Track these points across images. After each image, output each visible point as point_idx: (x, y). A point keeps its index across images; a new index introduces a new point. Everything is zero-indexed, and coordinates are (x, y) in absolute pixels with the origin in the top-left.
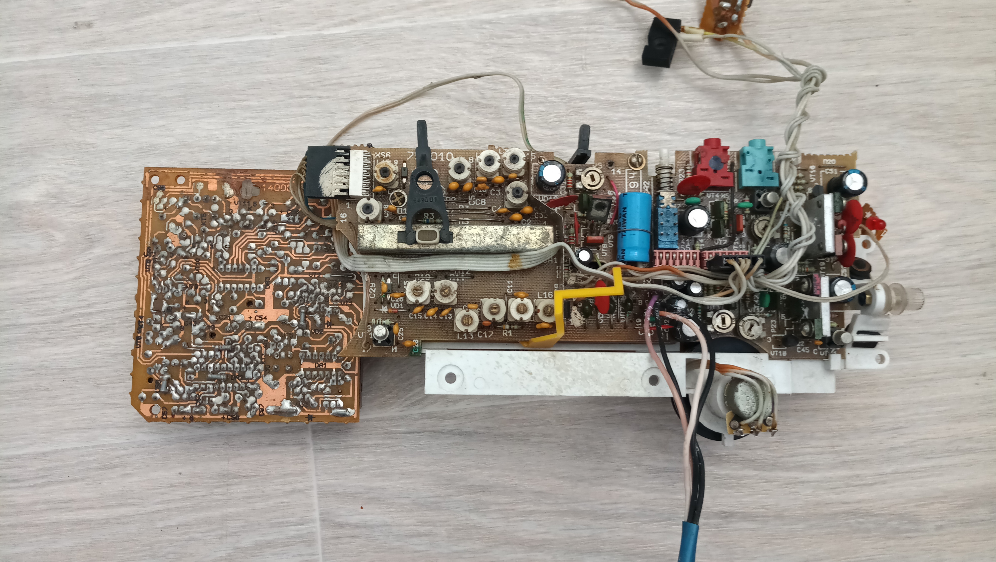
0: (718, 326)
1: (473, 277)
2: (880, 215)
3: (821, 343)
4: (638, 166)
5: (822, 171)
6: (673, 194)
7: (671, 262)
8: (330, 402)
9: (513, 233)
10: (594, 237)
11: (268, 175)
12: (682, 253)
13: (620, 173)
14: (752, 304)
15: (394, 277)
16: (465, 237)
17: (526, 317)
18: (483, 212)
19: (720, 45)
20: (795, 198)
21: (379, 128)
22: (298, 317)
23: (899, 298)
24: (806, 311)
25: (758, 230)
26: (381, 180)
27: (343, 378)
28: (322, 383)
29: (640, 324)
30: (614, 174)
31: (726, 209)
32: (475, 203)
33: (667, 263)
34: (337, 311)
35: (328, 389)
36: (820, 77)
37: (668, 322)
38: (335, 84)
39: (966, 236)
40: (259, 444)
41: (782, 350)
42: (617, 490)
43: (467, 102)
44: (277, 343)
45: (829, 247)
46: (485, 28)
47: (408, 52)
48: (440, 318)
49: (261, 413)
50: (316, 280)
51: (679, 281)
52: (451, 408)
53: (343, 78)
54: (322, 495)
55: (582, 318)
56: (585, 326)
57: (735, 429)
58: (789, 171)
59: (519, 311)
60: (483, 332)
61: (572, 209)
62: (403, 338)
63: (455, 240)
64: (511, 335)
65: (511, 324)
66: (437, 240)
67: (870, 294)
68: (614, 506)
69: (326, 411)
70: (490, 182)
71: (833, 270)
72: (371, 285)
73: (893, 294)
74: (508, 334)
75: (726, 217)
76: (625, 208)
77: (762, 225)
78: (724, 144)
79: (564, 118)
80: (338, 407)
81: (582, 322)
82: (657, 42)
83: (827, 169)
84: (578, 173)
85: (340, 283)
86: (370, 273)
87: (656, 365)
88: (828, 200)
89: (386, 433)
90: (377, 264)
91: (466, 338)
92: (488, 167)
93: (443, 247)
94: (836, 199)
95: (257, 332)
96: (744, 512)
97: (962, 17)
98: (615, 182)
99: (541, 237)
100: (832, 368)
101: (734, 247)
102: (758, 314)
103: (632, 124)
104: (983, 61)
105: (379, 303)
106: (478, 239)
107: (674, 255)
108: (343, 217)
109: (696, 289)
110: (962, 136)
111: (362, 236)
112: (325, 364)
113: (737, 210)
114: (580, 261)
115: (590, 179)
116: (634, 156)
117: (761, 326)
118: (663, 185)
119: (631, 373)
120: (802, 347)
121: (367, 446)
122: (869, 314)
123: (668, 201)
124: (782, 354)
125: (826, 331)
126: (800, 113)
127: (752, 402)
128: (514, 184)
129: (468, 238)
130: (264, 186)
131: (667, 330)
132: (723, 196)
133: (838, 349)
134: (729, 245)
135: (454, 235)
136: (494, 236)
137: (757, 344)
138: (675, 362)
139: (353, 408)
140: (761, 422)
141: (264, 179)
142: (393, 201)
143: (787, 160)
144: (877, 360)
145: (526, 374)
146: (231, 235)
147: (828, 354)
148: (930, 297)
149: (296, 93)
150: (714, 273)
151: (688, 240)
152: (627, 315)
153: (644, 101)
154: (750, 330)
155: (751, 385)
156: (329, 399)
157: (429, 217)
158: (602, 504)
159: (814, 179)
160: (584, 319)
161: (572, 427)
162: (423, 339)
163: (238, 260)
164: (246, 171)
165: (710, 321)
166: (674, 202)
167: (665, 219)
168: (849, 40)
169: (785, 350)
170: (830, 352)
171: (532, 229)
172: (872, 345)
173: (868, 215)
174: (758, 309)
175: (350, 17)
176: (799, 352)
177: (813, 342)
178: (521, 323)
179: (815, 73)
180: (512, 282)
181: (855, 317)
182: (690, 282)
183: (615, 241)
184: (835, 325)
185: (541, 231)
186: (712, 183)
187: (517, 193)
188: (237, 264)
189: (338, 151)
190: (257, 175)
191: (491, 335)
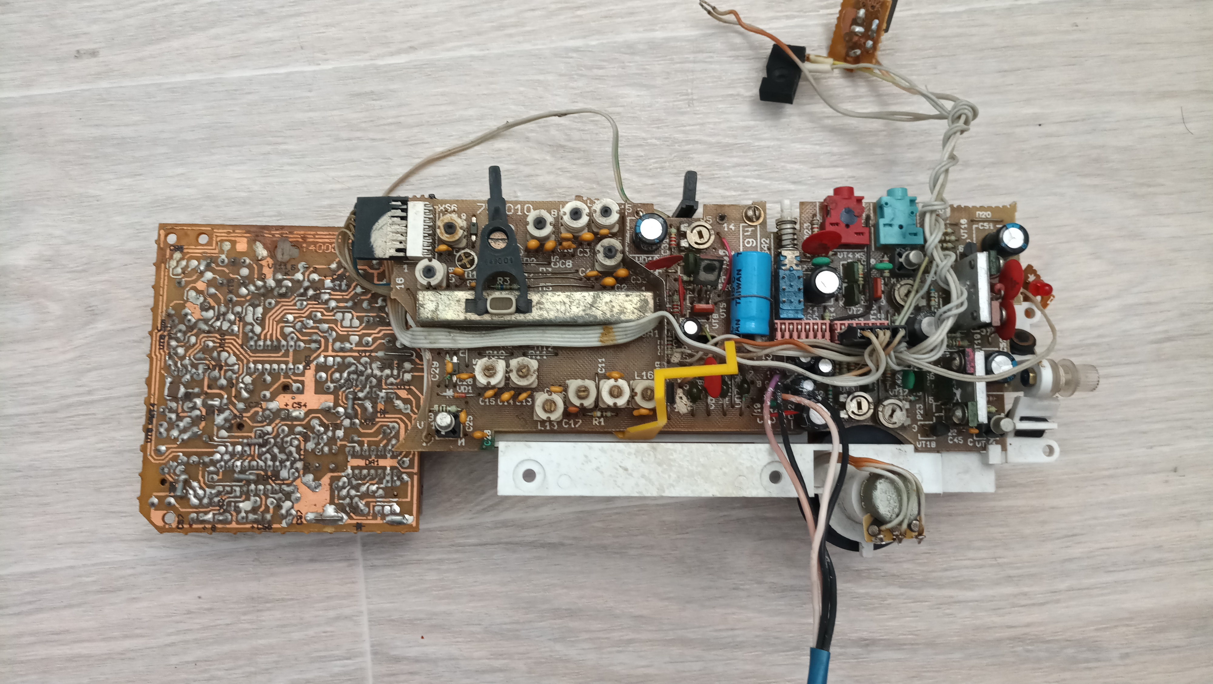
0: (853, 412)
1: (556, 354)
2: (1046, 279)
3: (977, 431)
4: (754, 220)
5: (974, 226)
6: (797, 253)
7: (795, 335)
8: (383, 506)
9: (604, 300)
10: (703, 306)
11: (309, 233)
12: (809, 324)
13: (733, 228)
14: (894, 384)
15: (461, 355)
16: (547, 305)
17: (621, 402)
18: (570, 276)
19: (853, 77)
20: (942, 257)
21: (445, 176)
22: (345, 404)
23: (1069, 377)
24: (958, 393)
25: (899, 296)
26: (445, 237)
27: (400, 478)
28: (374, 484)
29: (759, 410)
30: (726, 229)
31: (861, 272)
32: (559, 265)
33: (791, 336)
34: (392, 396)
35: (381, 492)
36: (970, 114)
37: (793, 407)
38: (391, 124)
39: (1150, 303)
40: (297, 561)
41: (930, 441)
42: (734, 614)
43: (550, 145)
44: (319, 436)
45: (985, 316)
46: (571, 58)
47: (479, 85)
48: (518, 403)
49: (299, 521)
50: (367, 359)
51: (805, 357)
52: (532, 515)
53: (400, 116)
54: (372, 622)
55: (689, 403)
56: (692, 413)
57: (874, 535)
58: (935, 225)
59: (612, 394)
60: (570, 420)
61: (676, 272)
62: (472, 428)
63: (534, 309)
64: (603, 424)
65: (602, 410)
66: (513, 309)
67: (1033, 371)
68: (730, 633)
69: (379, 518)
70: (577, 239)
71: (990, 344)
72: (433, 364)
73: (1062, 372)
74: (600, 423)
75: (861, 281)
76: (740, 270)
77: (904, 291)
78: (857, 193)
79: (667, 164)
80: (393, 513)
81: (689, 409)
82: (777, 73)
83: (981, 224)
84: (683, 228)
85: (396, 362)
86: (431, 350)
87: (777, 459)
88: (982, 260)
89: (453, 545)
90: (440, 339)
91: (548, 428)
92: (575, 222)
93: (520, 317)
94: (992, 258)
95: (295, 423)
96: (889, 639)
97: (1138, 44)
98: (728, 239)
99: (638, 305)
100: (991, 462)
101: (871, 317)
102: (901, 397)
103: (749, 171)
104: (1165, 95)
105: (443, 386)
106: (563, 308)
107: (799, 327)
108: (400, 282)
109: (825, 367)
110: (1142, 185)
111: (422, 306)
112: (377, 461)
113: (873, 272)
114: (685, 333)
115: (697, 236)
116: (750, 208)
117: (904, 412)
118: (784, 243)
119: (747, 468)
120: (954, 437)
121: (428, 562)
122: (1033, 396)
123: (791, 262)
124: (930, 445)
125: (983, 417)
126: (947, 156)
127: (894, 503)
128: (606, 242)
129: (551, 307)
130: (304, 245)
131: (791, 417)
132: (858, 256)
133: (998, 439)
134: (865, 314)
135: (534, 303)
136: (582, 304)
137: (901, 433)
138: (801, 455)
139: (411, 514)
140: (905, 526)
141: (304, 238)
142: (460, 263)
143: (932, 212)
144: (1044, 453)
145: (621, 471)
146: (264, 305)
147: (985, 445)
148: (1107, 376)
149: (344, 134)
150: (847, 348)
151: (815, 309)
152: (744, 399)
153: (763, 143)
154: (891, 416)
155: (892, 482)
156: (382, 504)
157: (503, 282)
158: (716, 631)
159: (966, 236)
160: (691, 404)
161: (679, 536)
162: (497, 430)
163: (271, 335)
164: (282, 227)
165: (843, 406)
166: (798, 263)
167: (788, 283)
168: (1006, 71)
169: (933, 440)
170: (988, 442)
171: (627, 296)
172: (1038, 434)
173: (1032, 278)
174: (901, 391)
175: (409, 44)
176: (951, 442)
177: (967, 430)
178: (615, 410)
179: (965, 109)
180: (604, 360)
181: (1017, 400)
182: (818, 359)
183: (728, 310)
184: (993, 409)
185: (638, 299)
186: (844, 240)
187: (610, 252)
188: (271, 340)
189: (394, 203)
190: (295, 232)
191: (579, 424)
